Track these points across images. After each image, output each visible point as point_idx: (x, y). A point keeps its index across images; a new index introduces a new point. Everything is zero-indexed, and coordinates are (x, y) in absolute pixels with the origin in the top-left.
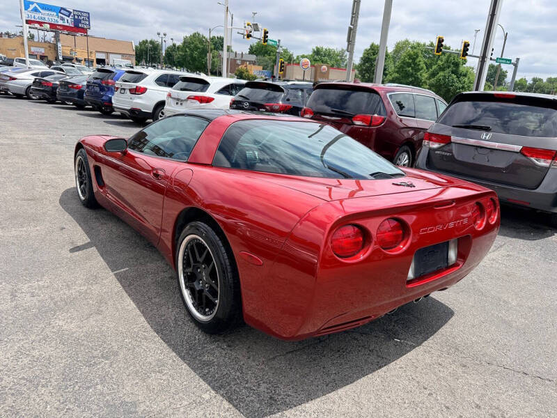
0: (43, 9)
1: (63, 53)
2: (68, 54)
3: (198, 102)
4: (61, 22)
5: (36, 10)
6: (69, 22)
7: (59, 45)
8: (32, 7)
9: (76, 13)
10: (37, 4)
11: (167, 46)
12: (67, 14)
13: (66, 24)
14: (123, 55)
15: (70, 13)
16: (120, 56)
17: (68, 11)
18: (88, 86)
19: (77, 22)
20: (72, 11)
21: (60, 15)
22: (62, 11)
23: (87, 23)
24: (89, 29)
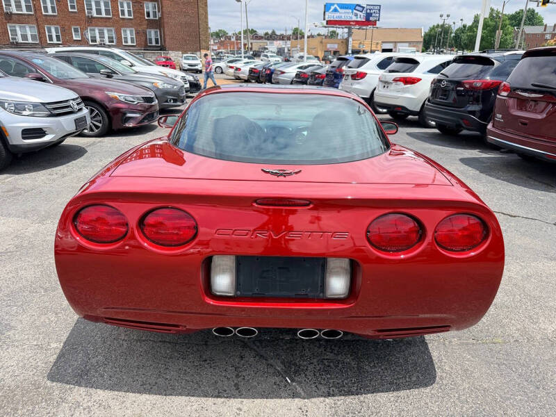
0: (341, 8)
1: (353, 46)
2: (357, 47)
3: (402, 84)
4: (354, 18)
5: (335, 10)
6: (361, 17)
7: (350, 40)
8: (333, 8)
9: (368, 7)
10: (338, 4)
11: (456, 28)
12: (360, 9)
13: (359, 19)
14: (410, 42)
15: (364, 8)
16: (407, 44)
17: (362, 7)
18: (327, 75)
19: (369, 15)
20: (365, 6)
21: (355, 11)
22: (357, 8)
23: (378, 15)
24: (379, 20)
